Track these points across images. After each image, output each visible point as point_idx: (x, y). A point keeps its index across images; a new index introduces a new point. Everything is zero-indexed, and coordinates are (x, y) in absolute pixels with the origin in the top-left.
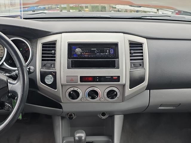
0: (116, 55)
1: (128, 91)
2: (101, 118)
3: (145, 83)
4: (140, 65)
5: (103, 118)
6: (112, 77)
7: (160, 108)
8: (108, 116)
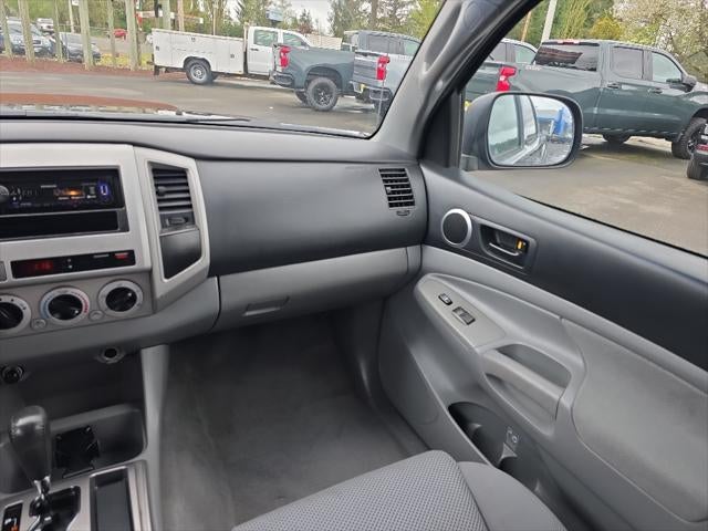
0: (117, 199)
1: (163, 285)
2: (105, 364)
3: (204, 262)
4: (187, 220)
5: (111, 361)
6: (112, 254)
7: (248, 314)
8: (122, 356)
